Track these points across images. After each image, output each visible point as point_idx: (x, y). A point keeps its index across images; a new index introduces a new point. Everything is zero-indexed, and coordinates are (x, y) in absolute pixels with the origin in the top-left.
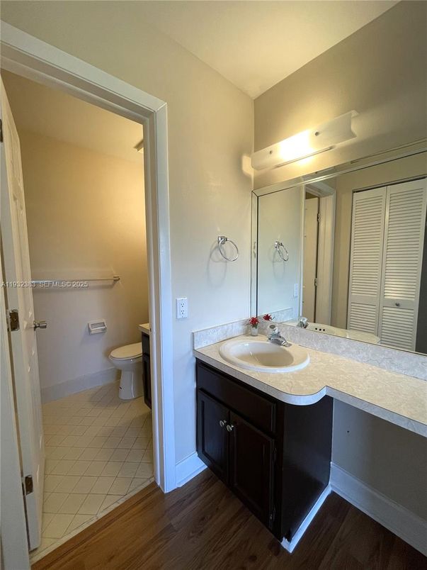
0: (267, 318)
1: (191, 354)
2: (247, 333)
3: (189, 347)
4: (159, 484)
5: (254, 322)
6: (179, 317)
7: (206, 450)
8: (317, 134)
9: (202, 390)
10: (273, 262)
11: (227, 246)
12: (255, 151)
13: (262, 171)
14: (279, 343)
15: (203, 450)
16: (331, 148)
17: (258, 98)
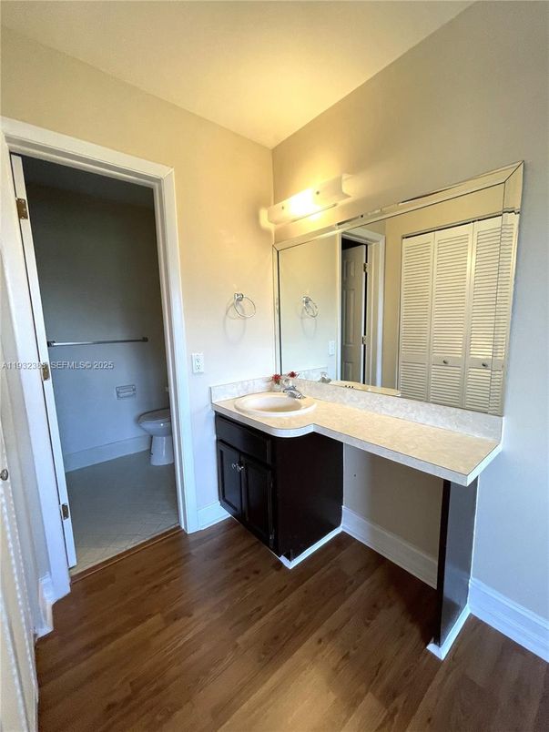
0: (293, 375)
1: (210, 407)
2: (271, 390)
3: (207, 401)
4: (183, 527)
5: (277, 379)
6: (195, 371)
7: (226, 498)
8: (318, 193)
9: (221, 441)
10: (302, 318)
11: (244, 302)
12: (275, 203)
13: (280, 226)
14: (293, 396)
15: (224, 496)
16: (335, 205)
17: (276, 148)
